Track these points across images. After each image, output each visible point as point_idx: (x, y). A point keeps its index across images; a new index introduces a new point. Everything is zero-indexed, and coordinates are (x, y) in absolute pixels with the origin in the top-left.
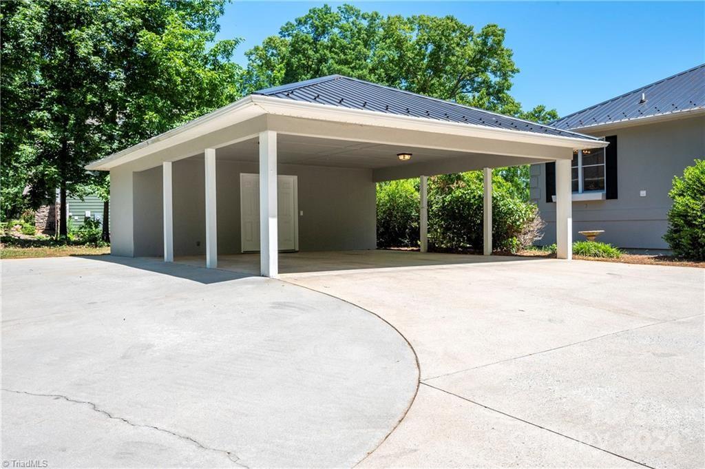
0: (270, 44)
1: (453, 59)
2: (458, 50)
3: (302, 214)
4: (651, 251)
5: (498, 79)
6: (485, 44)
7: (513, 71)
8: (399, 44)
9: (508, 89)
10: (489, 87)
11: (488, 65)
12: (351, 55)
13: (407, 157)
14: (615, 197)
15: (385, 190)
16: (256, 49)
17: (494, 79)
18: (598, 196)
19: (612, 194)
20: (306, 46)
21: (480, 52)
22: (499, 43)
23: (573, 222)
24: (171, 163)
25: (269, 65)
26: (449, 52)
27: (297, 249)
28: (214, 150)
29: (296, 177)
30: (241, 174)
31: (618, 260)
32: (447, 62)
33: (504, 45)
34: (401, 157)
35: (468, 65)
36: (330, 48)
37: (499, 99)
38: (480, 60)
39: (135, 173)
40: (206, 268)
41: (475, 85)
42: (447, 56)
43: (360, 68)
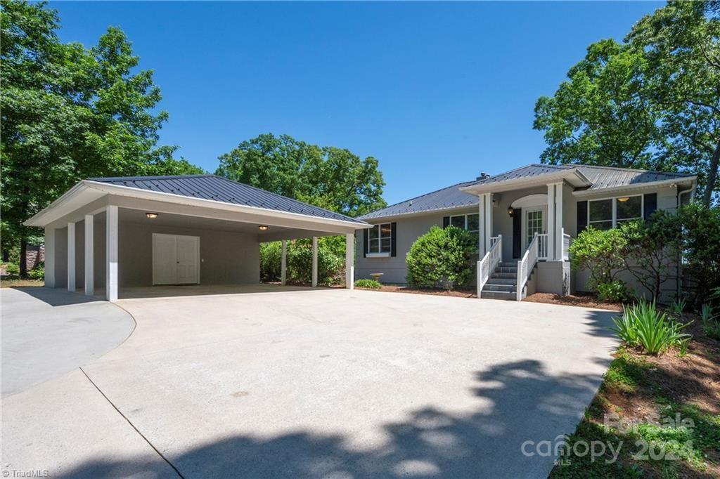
0: (235, 153)
1: (348, 174)
2: (351, 170)
3: (203, 260)
4: (398, 284)
5: (375, 188)
6: (367, 167)
7: (382, 184)
8: (316, 162)
9: (381, 194)
10: (370, 192)
11: (369, 179)
12: (287, 165)
13: (264, 228)
14: (395, 256)
15: (268, 247)
16: (226, 155)
17: (373, 188)
18: (387, 255)
19: (394, 254)
20: (256, 157)
21: (364, 172)
22: (374, 168)
23: (355, 269)
24: (74, 224)
25: (235, 167)
26: (346, 170)
27: (199, 283)
28: (92, 217)
29: (199, 238)
30: (153, 234)
31: (380, 289)
32: (344, 175)
33: (377, 169)
34: (261, 228)
35: (357, 179)
36: (272, 160)
37: (376, 199)
38: (365, 176)
39: (56, 230)
40: (84, 295)
41: (362, 190)
42: (344, 172)
43: (292, 174)
